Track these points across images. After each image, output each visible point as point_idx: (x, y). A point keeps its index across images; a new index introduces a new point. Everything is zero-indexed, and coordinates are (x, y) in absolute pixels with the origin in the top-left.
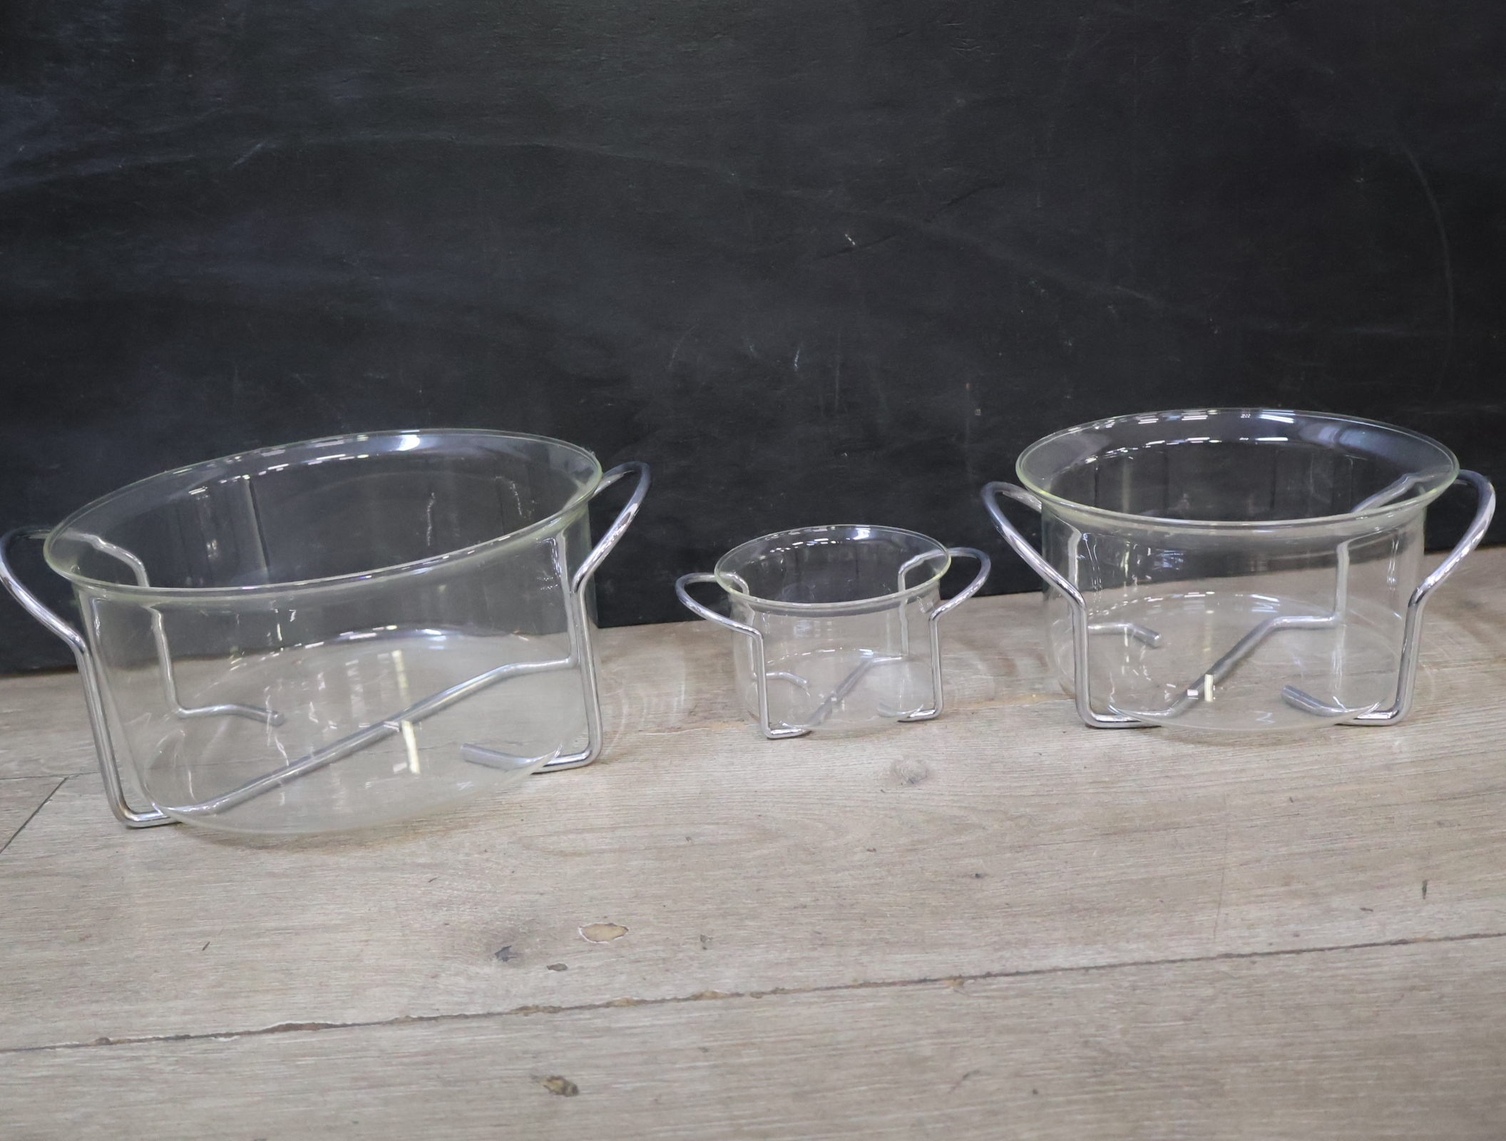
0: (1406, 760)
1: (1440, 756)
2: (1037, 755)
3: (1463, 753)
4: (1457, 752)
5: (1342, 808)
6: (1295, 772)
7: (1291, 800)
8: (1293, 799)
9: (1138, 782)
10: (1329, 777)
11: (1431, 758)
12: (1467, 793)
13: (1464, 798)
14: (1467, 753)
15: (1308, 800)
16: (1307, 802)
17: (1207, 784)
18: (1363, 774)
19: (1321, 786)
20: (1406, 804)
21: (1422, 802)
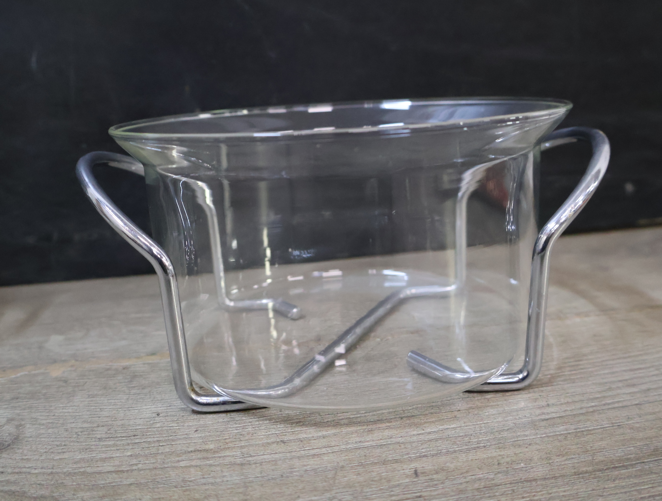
0: (554, 415)
1: (591, 410)
2: (154, 415)
3: (616, 405)
4: (609, 404)
5: (476, 486)
6: (430, 433)
7: (416, 473)
8: (419, 471)
9: (244, 450)
10: (466, 439)
11: (581, 411)
12: (628, 459)
13: (625, 467)
14: (620, 405)
15: (437, 473)
16: (435, 476)
17: (324, 451)
18: (505, 434)
19: (455, 451)
20: (555, 478)
21: (575, 474)
